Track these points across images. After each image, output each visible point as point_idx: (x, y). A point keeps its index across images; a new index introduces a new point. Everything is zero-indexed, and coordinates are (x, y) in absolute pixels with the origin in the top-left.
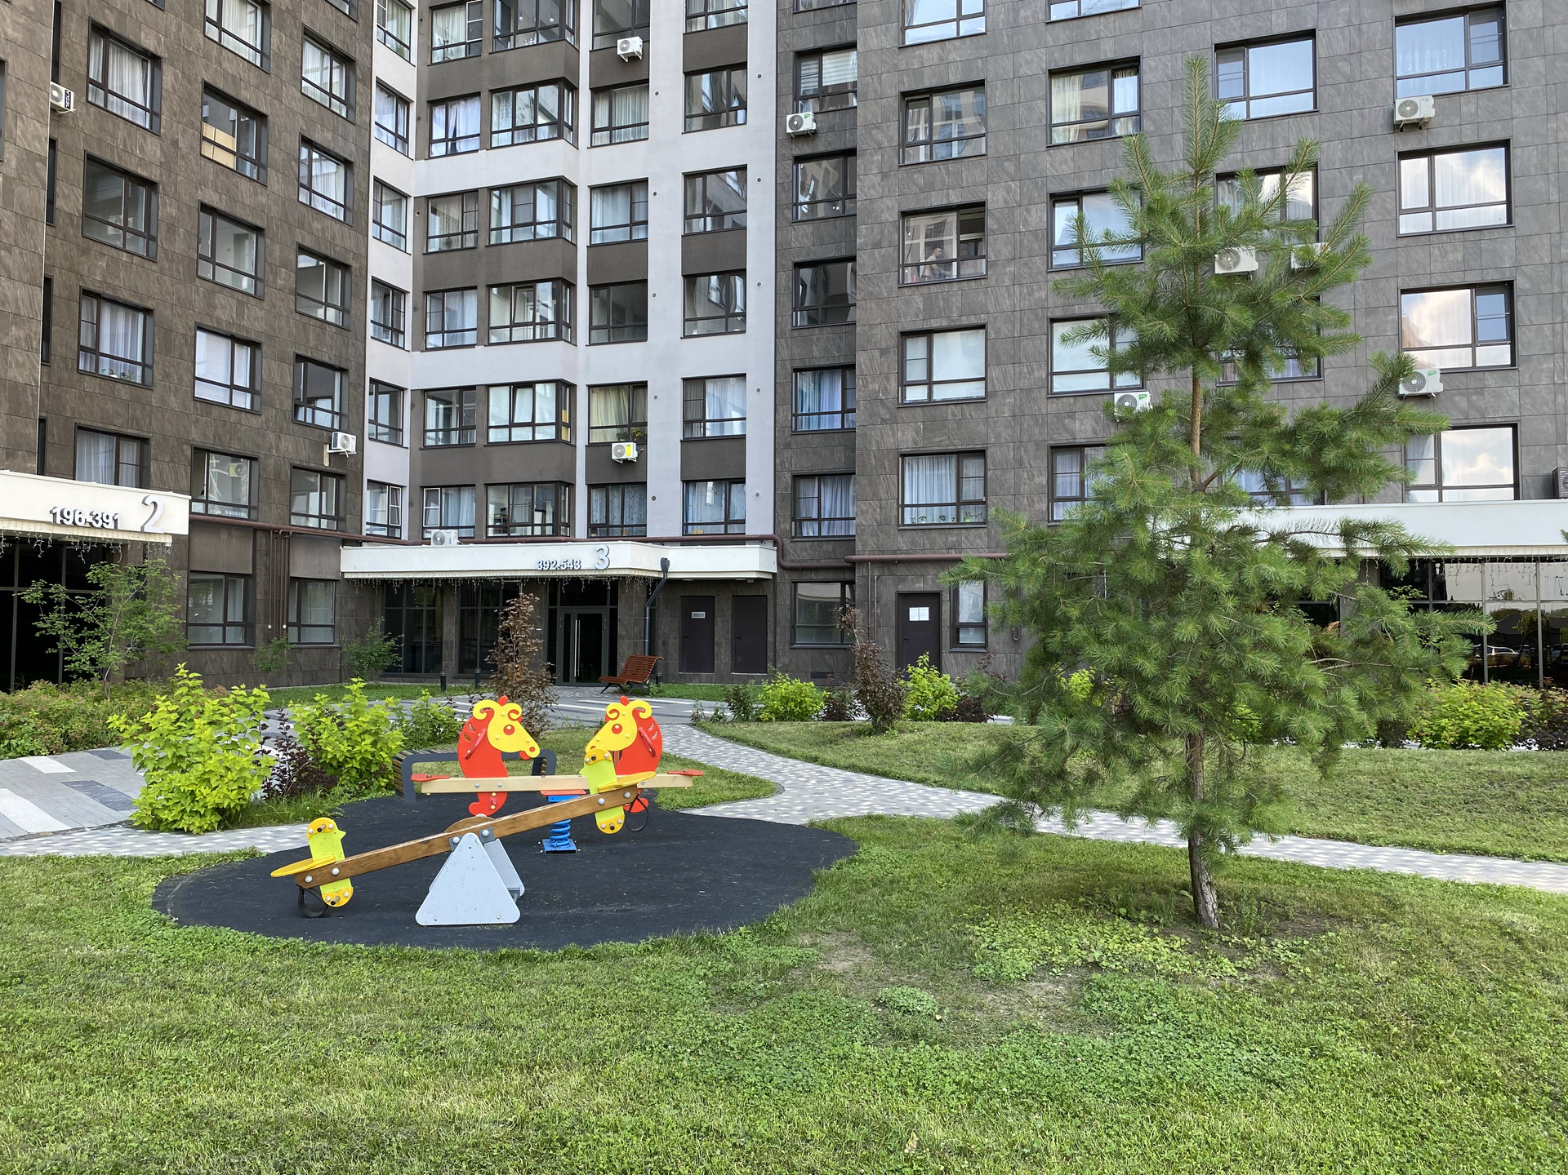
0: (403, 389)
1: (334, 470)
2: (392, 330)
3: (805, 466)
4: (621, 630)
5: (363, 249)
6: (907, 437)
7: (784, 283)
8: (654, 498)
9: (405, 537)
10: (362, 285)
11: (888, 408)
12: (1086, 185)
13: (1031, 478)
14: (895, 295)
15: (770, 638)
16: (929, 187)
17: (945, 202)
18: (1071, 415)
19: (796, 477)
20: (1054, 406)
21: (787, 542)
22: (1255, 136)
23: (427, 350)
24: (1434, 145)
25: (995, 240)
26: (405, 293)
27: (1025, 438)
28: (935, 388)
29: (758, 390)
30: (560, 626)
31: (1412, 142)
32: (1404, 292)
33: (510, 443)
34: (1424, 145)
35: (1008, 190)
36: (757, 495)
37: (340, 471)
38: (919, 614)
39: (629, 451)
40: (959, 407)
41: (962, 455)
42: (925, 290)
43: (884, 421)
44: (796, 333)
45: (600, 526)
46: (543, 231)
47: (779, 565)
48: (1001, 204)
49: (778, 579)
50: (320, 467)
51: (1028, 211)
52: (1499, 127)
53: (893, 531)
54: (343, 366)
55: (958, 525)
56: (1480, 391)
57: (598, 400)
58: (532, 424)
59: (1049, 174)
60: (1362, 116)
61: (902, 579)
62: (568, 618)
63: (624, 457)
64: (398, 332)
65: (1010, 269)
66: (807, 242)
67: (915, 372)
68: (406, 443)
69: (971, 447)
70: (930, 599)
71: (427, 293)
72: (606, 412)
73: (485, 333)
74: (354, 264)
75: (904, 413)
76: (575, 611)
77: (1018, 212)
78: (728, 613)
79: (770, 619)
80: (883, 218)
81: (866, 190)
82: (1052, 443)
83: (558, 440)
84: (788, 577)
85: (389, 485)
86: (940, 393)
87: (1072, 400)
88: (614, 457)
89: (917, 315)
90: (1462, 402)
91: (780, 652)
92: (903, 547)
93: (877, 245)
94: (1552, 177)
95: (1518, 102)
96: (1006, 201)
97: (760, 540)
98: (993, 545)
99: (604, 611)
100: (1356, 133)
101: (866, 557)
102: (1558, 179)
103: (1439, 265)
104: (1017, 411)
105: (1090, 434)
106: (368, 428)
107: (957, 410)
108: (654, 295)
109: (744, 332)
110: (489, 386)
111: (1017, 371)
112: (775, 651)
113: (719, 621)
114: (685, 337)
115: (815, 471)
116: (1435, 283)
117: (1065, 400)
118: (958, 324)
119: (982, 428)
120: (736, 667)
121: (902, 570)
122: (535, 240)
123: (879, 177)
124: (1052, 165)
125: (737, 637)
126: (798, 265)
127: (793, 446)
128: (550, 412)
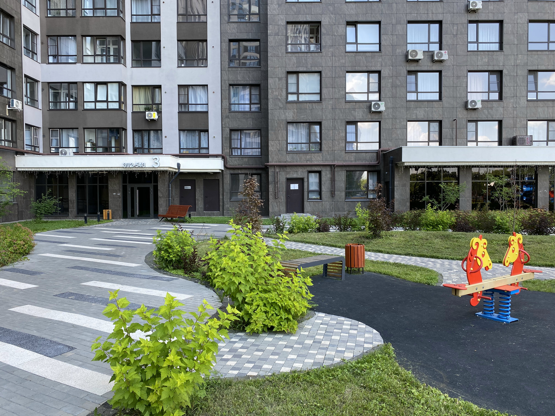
0: (37, 81)
1: (11, 118)
2: (32, 53)
3: (235, 126)
4: (160, 194)
5: (19, 10)
6: (290, 116)
7: (224, 47)
8: (166, 137)
9: (41, 151)
10: (19, 27)
11: (282, 103)
12: (360, 19)
13: (339, 134)
14: (284, 56)
15: (221, 197)
16: (298, 13)
17: (305, 20)
18: (354, 109)
19: (231, 130)
20: (348, 106)
21: (228, 157)
22: (421, 8)
23: (49, 63)
24: (480, 19)
25: (325, 37)
26: (36, 34)
27: (337, 118)
28: (300, 95)
29: (214, 92)
30: (129, 193)
31: (473, 17)
32: (470, 71)
33: (95, 109)
34: (477, 19)
35: (330, 18)
36: (214, 137)
37: (14, 118)
38: (294, 187)
39: (154, 115)
40: (311, 104)
41: (312, 123)
42: (297, 55)
43: (280, 108)
44: (230, 69)
45: (139, 148)
46: (109, 13)
47: (225, 166)
48: (327, 23)
49: (224, 173)
50: (5, 116)
51: (338, 27)
52: (500, 15)
53: (285, 153)
54: (13, 66)
55: (309, 152)
56: (491, 108)
57: (136, 92)
58: (107, 101)
59: (346, 13)
60: (457, 5)
61: (288, 173)
62: (132, 190)
63: (152, 118)
64: (34, 53)
65: (331, 50)
66: (234, 31)
67: (292, 89)
68: (40, 107)
69: (316, 120)
70: (300, 181)
71: (48, 36)
72: (140, 98)
73: (80, 58)
74: (16, 17)
75: (289, 105)
76: (136, 186)
77: (334, 27)
78: (202, 187)
79: (221, 189)
80: (279, 23)
81: (272, 10)
82: (347, 120)
83: (120, 109)
84: (228, 172)
85: (34, 126)
86: (302, 98)
87: (354, 104)
88: (147, 118)
89: (294, 65)
90: (486, 111)
91: (225, 203)
92: (289, 160)
93: (277, 34)
94: (515, 35)
95: (506, 7)
96: (329, 22)
97: (216, 156)
98: (324, 159)
99: (151, 186)
100: (455, 12)
101: (273, 163)
102: (517, 36)
103: (480, 63)
104: (334, 107)
105: (361, 117)
106: (25, 99)
107: (310, 105)
108: (164, 47)
109: (207, 67)
110: (84, 83)
111: (334, 91)
112: (223, 202)
113: (198, 190)
114: (178, 67)
115: (240, 128)
116: (479, 69)
117: (352, 103)
118: (310, 70)
119: (320, 113)
120: (206, 209)
121: (288, 169)
122: (106, 16)
123: (277, 6)
124: (347, 10)
125: (206, 197)
126: (231, 41)
127: (230, 117)
128: (115, 96)
